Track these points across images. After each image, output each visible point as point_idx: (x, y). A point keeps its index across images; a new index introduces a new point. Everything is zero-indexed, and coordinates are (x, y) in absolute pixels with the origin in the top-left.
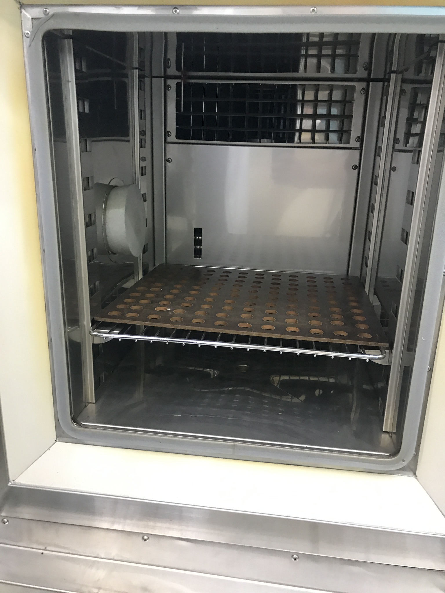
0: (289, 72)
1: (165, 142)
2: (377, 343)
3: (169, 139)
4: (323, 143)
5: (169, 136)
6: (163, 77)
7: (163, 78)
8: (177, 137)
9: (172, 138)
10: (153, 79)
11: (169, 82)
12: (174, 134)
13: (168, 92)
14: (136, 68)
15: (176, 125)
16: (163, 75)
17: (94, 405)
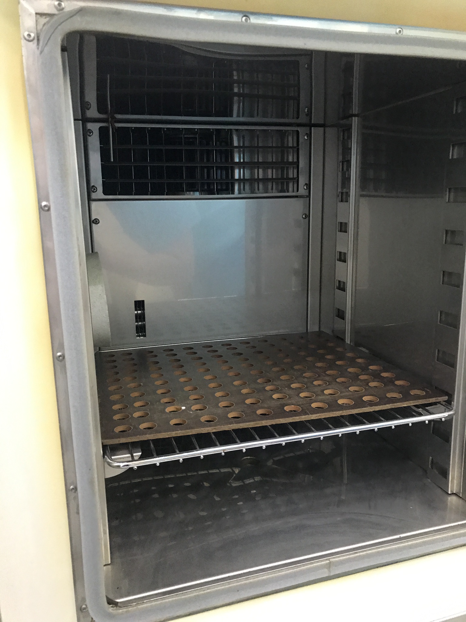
1: (89, 199)
2: (436, 398)
3: (94, 196)
5: (94, 192)
7: (81, 121)
8: (105, 193)
9: (99, 193)
11: (90, 126)
12: (100, 189)
13: (90, 139)
15: (103, 178)
16: (80, 118)
17: (110, 567)
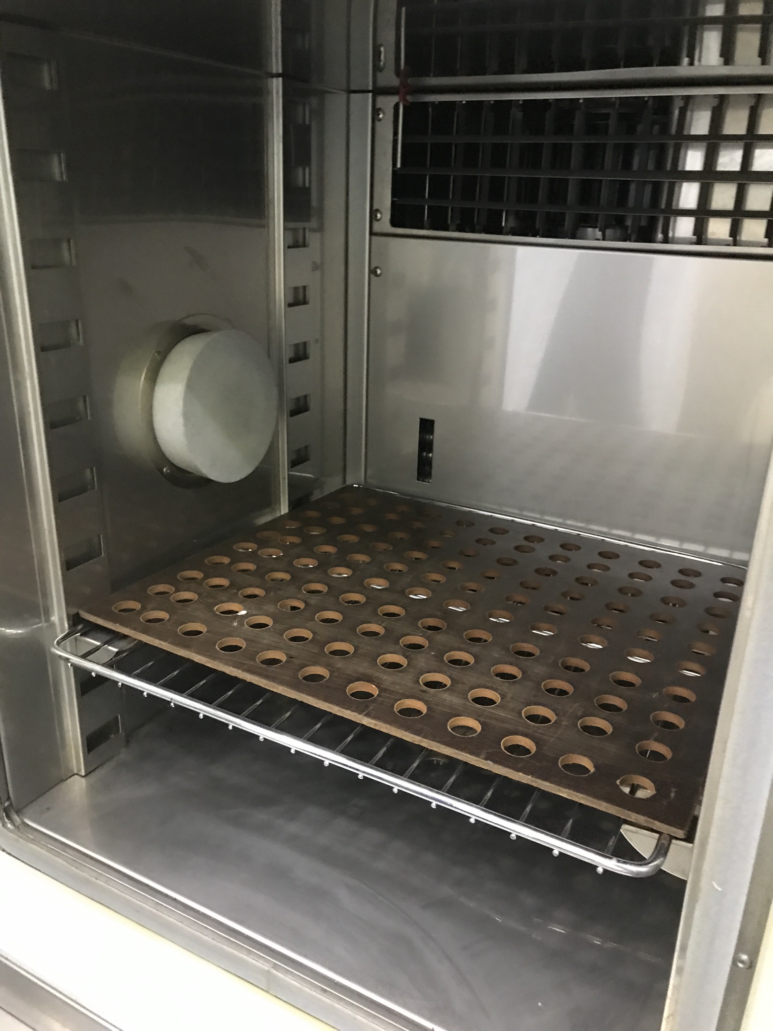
0: (618, 66)
1: (372, 233)
2: (651, 820)
3: (377, 227)
4: (692, 243)
5: (377, 220)
6: (369, 92)
7: (370, 94)
8: (394, 223)
9: (384, 223)
10: (353, 95)
11: (382, 101)
12: (387, 215)
13: (378, 124)
14: (278, 75)
15: (392, 197)
16: (370, 88)
17: (83, 780)
